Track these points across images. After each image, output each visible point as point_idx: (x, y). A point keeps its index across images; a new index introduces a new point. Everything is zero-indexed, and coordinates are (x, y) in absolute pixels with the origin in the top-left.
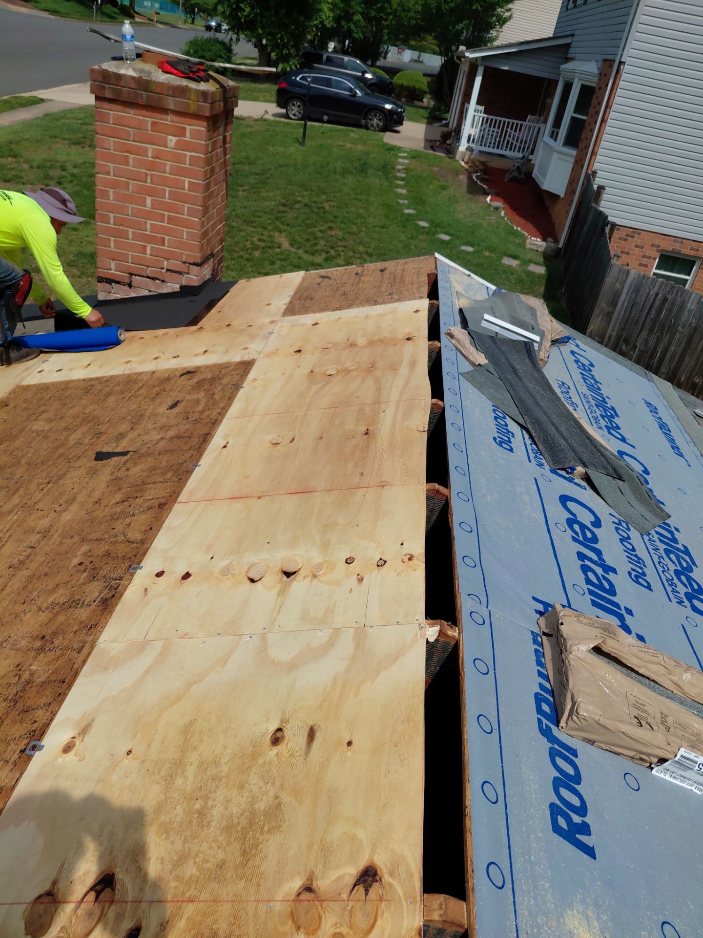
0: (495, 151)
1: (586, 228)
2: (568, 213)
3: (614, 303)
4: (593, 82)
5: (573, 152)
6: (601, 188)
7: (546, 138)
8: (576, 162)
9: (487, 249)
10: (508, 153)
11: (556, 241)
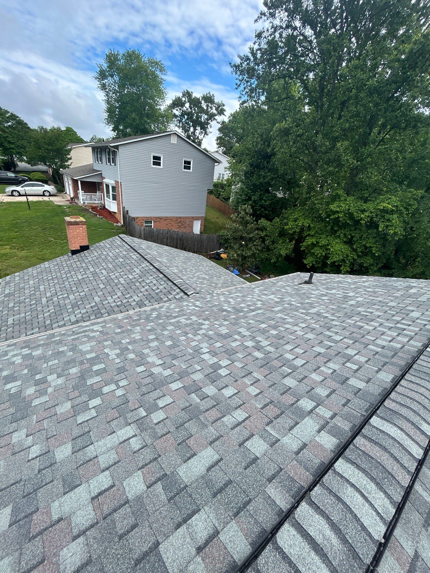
0: (91, 202)
1: (127, 219)
2: (121, 216)
3: (141, 234)
4: (114, 185)
5: (116, 202)
6: (127, 211)
7: (106, 198)
8: (118, 204)
9: (106, 228)
10: (95, 202)
11: (120, 223)
